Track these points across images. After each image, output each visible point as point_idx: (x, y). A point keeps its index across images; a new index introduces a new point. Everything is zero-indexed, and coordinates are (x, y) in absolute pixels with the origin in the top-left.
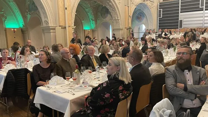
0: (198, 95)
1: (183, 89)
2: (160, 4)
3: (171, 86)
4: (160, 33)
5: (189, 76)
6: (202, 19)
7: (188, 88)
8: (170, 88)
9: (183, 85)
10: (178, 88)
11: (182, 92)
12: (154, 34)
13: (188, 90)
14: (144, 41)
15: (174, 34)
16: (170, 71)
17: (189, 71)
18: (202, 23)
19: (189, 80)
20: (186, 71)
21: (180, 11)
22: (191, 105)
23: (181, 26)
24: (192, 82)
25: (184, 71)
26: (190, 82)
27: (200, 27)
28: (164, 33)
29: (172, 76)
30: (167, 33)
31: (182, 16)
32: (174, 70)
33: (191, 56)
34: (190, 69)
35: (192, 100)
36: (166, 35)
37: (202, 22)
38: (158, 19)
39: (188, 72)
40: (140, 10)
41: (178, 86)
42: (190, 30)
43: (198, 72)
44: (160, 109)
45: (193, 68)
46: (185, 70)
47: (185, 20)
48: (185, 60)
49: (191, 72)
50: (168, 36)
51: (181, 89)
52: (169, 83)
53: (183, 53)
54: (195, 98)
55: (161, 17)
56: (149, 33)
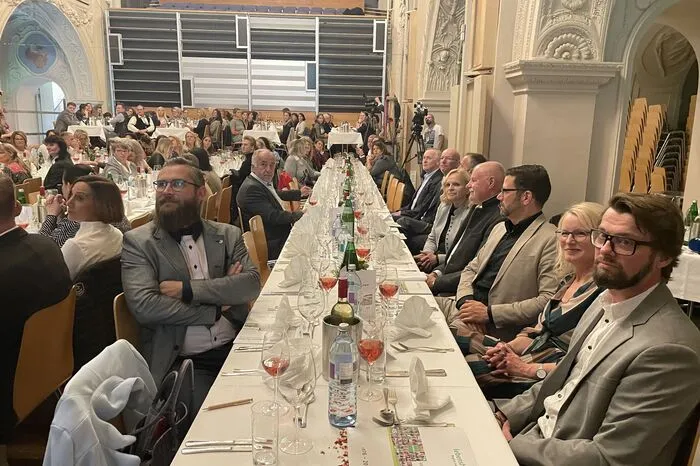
0: (224, 308)
1: (180, 296)
2: (111, 13)
3: (141, 294)
4: (121, 118)
5: (195, 254)
6: (245, 82)
7: (194, 292)
8: (137, 301)
9: (179, 285)
10: (163, 298)
11: (176, 308)
12: (98, 122)
13: (195, 298)
14: (55, 146)
15: (169, 125)
16: (134, 247)
17: (195, 239)
18: (247, 97)
19: (196, 267)
20: (187, 240)
21: (180, 50)
22: (207, 341)
23: (188, 101)
24: (206, 270)
25: (179, 241)
26: (200, 271)
27: (242, 106)
28: (133, 120)
29: (143, 260)
30: (145, 121)
31: (189, 67)
32: (148, 242)
33: (198, 191)
34: (196, 231)
35: (209, 327)
36: (140, 124)
37: (245, 92)
38: (111, 68)
39: (192, 243)
40: (34, 24)
41: (163, 291)
42: (215, 115)
43: (222, 237)
44: (94, 383)
45: (206, 228)
46: (185, 238)
47: (198, 81)
48: (182, 203)
49: (201, 240)
50: (150, 129)
51: (173, 297)
52: (134, 287)
53: (174, 183)
54: (218, 319)
55: (121, 64)
56: (80, 116)
